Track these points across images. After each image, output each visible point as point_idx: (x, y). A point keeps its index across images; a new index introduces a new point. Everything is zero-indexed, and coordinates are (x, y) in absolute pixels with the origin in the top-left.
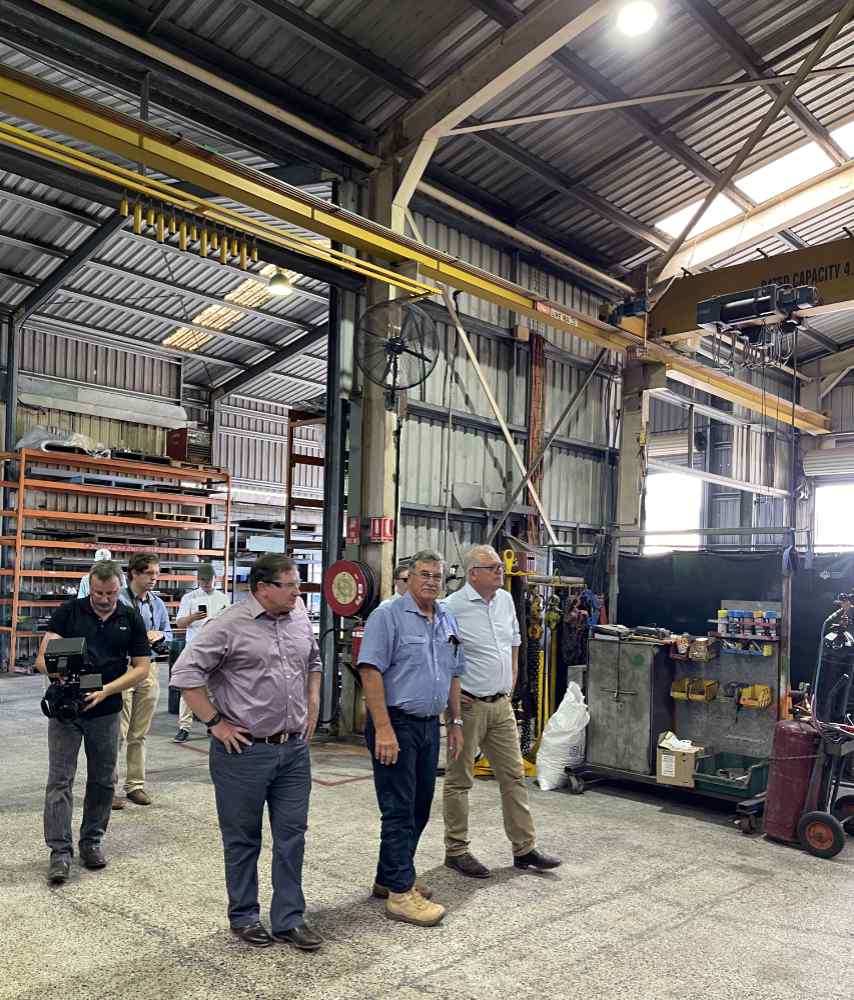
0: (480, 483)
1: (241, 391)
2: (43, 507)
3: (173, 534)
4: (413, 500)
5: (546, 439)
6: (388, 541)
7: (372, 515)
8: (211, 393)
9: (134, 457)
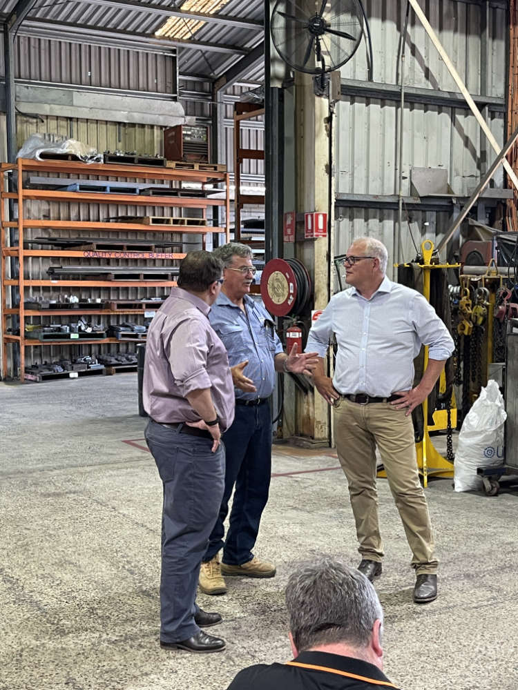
1: (244, 78)
2: (47, 217)
4: (363, 192)
6: (321, 237)
7: (307, 210)
8: (213, 84)
9: (128, 160)
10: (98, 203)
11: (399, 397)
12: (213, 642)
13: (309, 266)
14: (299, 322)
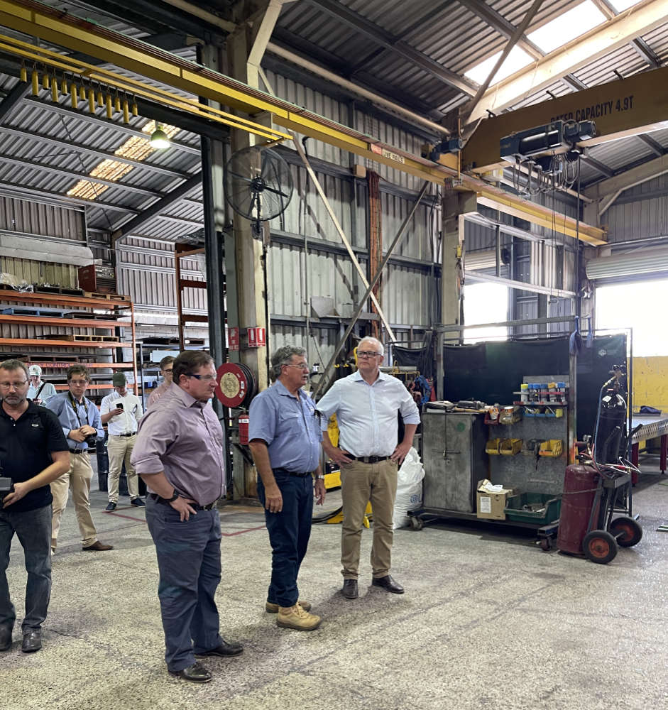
0: (332, 296)
1: (135, 232)
3: (91, 352)
4: (280, 313)
5: (383, 258)
6: (261, 346)
7: (249, 326)
8: (111, 235)
9: (54, 290)
10: (26, 324)
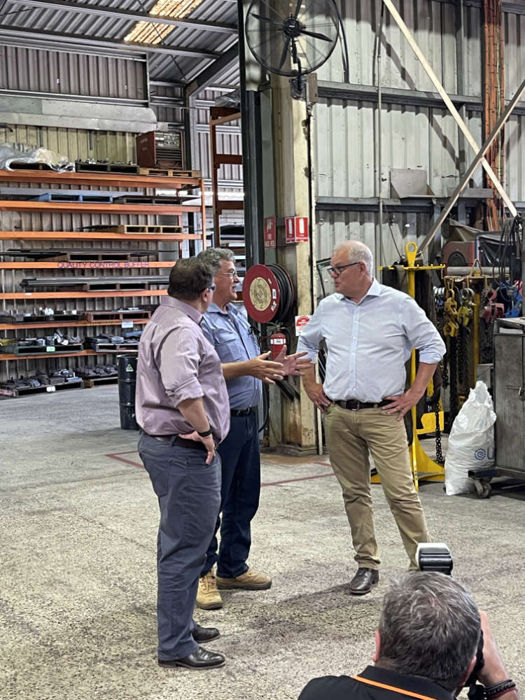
0: (425, 167)
2: (19, 228)
3: (152, 247)
5: (505, 107)
6: (302, 241)
7: (287, 215)
8: (185, 89)
9: (100, 168)
10: (71, 213)
11: (390, 401)
12: (212, 658)
13: (291, 272)
14: (283, 328)
